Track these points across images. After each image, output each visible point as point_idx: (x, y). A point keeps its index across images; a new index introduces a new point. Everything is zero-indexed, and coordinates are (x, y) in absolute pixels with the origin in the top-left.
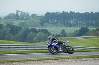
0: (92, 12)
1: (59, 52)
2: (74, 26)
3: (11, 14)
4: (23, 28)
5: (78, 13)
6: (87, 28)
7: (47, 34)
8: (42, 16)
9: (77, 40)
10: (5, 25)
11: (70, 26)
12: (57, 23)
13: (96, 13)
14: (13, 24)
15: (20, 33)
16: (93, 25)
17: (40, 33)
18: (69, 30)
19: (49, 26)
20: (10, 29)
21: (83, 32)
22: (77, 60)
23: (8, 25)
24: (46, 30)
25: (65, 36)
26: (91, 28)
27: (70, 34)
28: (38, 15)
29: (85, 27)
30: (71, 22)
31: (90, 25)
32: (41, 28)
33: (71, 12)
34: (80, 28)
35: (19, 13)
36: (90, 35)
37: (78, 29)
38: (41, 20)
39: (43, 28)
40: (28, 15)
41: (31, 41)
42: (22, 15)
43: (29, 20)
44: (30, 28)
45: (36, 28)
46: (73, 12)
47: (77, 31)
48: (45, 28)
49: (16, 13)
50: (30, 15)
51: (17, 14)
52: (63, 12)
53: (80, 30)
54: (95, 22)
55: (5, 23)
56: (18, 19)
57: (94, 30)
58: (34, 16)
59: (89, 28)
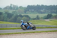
0: (54, 5)
2: (44, 13)
3: (7, 6)
4: (15, 15)
5: (46, 6)
6: (51, 14)
7: (28, 18)
8: (25, 8)
10: (4, 13)
12: (34, 11)
13: (56, 6)
14: (9, 12)
15: (13, 17)
16: (55, 13)
17: (24, 17)
20: (7, 15)
21: (49, 17)
23: (6, 12)
25: (38, 19)
26: (54, 15)
27: (41, 18)
30: (42, 11)
31: (53, 12)
33: (42, 5)
34: (47, 14)
37: (46, 15)
38: (25, 10)
39: (26, 14)
40: (17, 7)
42: (13, 7)
43: (18, 10)
44: (18, 14)
45: (22, 15)
46: (43, 5)
48: (27, 15)
50: (18, 7)
52: (38, 5)
55: (4, 12)
56: (11, 9)
57: (55, 16)
58: (20, 7)
59: (52, 14)
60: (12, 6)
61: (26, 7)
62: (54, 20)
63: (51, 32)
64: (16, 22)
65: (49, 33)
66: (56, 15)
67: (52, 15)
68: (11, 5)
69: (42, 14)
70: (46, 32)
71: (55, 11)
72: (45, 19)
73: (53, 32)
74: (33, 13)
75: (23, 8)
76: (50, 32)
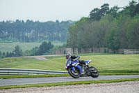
0: (57, 21)
1: (81, 76)
2: (33, 40)
5: (38, 23)
6: (50, 43)
9: (37, 60)
11: (27, 40)
12: (8, 36)
13: (62, 22)
16: (59, 39)
18: (26, 47)
22: (37, 88)
26: (56, 44)
27: (27, 52)
29: (47, 42)
30: (28, 34)
31: (55, 39)
33: (28, 20)
34: (41, 44)
36: (55, 54)
37: (38, 44)
46: (31, 21)
47: (36, 48)
52: (17, 20)
53: (41, 46)
54: (62, 35)
57: (60, 47)
59: (53, 43)
62: (55, 57)
63: (50, 88)
65: (44, 88)
66: (62, 44)
67: (53, 46)
69: (28, 42)
70: (38, 87)
71: (60, 36)
72: (36, 54)
73: (53, 87)
74: (6, 41)
76: (48, 88)
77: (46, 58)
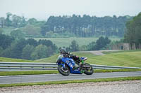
0: (115, 16)
2: (90, 35)
4: (17, 39)
5: (95, 18)
6: (107, 38)
7: (50, 48)
8: (43, 22)
11: (84, 35)
12: (64, 31)
13: (120, 17)
14: (3, 33)
15: (13, 45)
16: (116, 34)
17: (41, 45)
19: (54, 35)
21: (101, 45)
24: (49, 41)
25: (76, 50)
26: (114, 39)
27: (84, 47)
28: (38, 20)
29: (104, 37)
30: (84, 29)
31: (112, 34)
32: (42, 39)
33: (85, 16)
34: (98, 39)
35: (11, 17)
36: (112, 49)
37: (95, 39)
38: (42, 27)
39: (44, 39)
40: (24, 20)
41: (28, 57)
42: (14, 20)
43: (25, 28)
44: (26, 39)
46: (88, 16)
47: (93, 43)
48: (47, 39)
49: (6, 17)
50: (26, 20)
51: (8, 19)
52: (74, 15)
53: (98, 42)
54: (119, 30)
56: (9, 25)
57: (117, 42)
58: (32, 21)
59: (110, 38)
60: (11, 18)
61: (46, 20)
62: (114, 52)
63: (108, 83)
64: (21, 58)
65: (102, 83)
66: (119, 40)
67: (110, 41)
68: (8, 16)
69: (85, 37)
70: (95, 82)
71: (117, 31)
72: (93, 50)
74: (63, 36)
75: (38, 22)
76: (105, 83)
77: (103, 53)
